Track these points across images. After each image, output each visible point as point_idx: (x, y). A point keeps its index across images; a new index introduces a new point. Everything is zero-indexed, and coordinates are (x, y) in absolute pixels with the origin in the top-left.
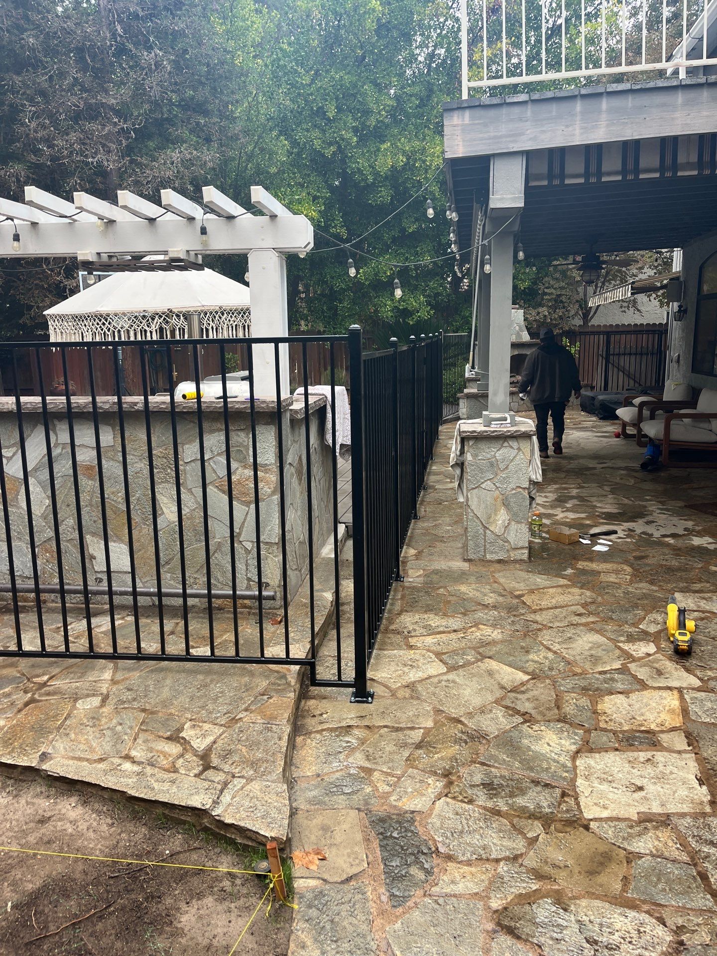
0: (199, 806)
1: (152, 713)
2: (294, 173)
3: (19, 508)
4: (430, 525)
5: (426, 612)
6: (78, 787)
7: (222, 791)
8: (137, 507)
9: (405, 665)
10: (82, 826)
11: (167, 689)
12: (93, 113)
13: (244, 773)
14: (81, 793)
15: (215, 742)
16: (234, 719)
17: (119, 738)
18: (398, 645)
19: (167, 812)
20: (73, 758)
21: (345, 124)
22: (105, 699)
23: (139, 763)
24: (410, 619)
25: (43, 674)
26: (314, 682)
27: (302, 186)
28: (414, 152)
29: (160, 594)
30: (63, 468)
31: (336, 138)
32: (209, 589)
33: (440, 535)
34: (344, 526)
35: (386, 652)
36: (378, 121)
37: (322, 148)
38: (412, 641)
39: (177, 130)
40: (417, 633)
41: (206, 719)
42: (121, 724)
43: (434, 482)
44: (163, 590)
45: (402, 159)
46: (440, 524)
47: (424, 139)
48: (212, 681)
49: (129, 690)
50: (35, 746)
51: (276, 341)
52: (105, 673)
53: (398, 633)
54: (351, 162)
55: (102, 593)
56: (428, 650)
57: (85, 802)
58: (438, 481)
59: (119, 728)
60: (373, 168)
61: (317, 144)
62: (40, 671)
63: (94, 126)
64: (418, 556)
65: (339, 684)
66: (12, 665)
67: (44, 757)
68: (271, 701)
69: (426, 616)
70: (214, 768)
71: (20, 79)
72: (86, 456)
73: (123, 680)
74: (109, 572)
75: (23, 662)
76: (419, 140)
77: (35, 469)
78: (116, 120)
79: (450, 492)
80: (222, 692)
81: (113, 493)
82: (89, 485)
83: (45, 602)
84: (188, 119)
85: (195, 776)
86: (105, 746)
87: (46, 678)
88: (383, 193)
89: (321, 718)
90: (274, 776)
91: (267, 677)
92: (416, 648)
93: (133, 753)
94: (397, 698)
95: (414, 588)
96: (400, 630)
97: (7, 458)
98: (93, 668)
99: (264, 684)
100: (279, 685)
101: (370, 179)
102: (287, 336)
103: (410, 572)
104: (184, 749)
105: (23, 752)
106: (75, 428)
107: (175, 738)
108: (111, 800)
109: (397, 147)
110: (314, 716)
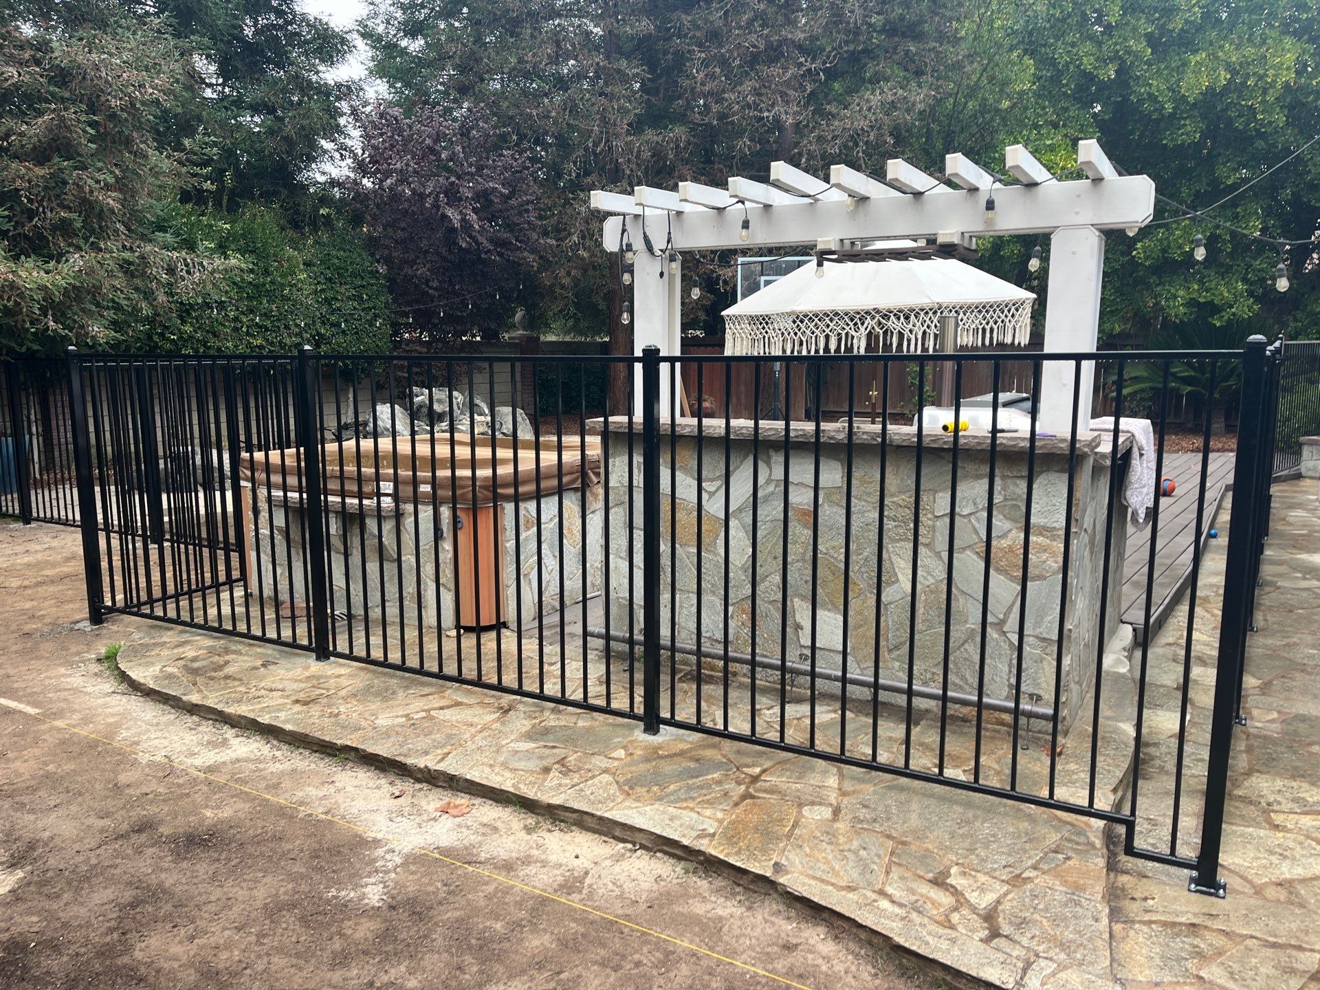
0: (998, 983)
1: (904, 843)
2: (1044, 108)
3: (716, 554)
4: (1279, 643)
5: (1293, 777)
6: (825, 915)
7: (1025, 971)
8: (863, 570)
9: (1271, 853)
10: (839, 968)
11: (914, 816)
12: (774, 54)
13: (1051, 954)
14: (830, 926)
15: (998, 902)
16: (1018, 876)
17: (866, 866)
18: (1254, 820)
19: (948, 978)
20: (814, 878)
21: (1135, 29)
22: (836, 812)
23: (901, 905)
24: (1266, 784)
25: (754, 765)
26: (1130, 850)
27: (1055, 126)
28: (1245, 64)
29: (876, 686)
30: (771, 512)
31: (1118, 51)
32: (945, 689)
33: (1299, 661)
34: (1130, 628)
35: (1234, 828)
36: (1187, 21)
37: (1096, 68)
38: (1278, 819)
39: (878, 64)
40: (1284, 807)
41: (980, 868)
42: (865, 849)
43: (1274, 576)
44: (881, 681)
45: (1224, 76)
46: (1295, 644)
47: (1264, 42)
48: (976, 817)
49: (865, 806)
50: (764, 851)
51: (1078, 358)
52: (829, 779)
53: (1251, 803)
54: (1138, 84)
55: (804, 673)
56: (1308, 837)
57: (836, 937)
58: (1281, 575)
59: (863, 853)
60: (1174, 91)
61: (1088, 63)
62: (749, 760)
63: (775, 70)
64: (1265, 689)
65: (1171, 860)
66: (714, 746)
67: (777, 867)
68: (1069, 863)
69: (1294, 784)
70: (1006, 937)
71: (689, 18)
72: (801, 498)
73: (854, 792)
74: (813, 647)
75: (727, 744)
76: (1255, 46)
77: (740, 510)
78: (802, 60)
79: (1305, 594)
80: (993, 836)
81: (833, 548)
82: (800, 533)
83: (735, 674)
84: (895, 48)
85: (981, 940)
86: (851, 873)
87: (757, 770)
88: (1189, 128)
89: (1144, 904)
90: (1098, 968)
91: (1057, 829)
92: (1283, 829)
93: (889, 890)
94: (1265, 899)
95: (1265, 737)
96: (1254, 798)
97: (709, 493)
98: (812, 769)
99: (1053, 838)
100: (1078, 843)
101: (1169, 107)
102: (1094, 351)
103: (1255, 712)
104: (957, 901)
105: (752, 856)
106: (791, 461)
107: (939, 881)
108: (870, 943)
109: (1217, 58)
110: (1133, 899)
